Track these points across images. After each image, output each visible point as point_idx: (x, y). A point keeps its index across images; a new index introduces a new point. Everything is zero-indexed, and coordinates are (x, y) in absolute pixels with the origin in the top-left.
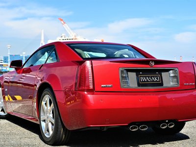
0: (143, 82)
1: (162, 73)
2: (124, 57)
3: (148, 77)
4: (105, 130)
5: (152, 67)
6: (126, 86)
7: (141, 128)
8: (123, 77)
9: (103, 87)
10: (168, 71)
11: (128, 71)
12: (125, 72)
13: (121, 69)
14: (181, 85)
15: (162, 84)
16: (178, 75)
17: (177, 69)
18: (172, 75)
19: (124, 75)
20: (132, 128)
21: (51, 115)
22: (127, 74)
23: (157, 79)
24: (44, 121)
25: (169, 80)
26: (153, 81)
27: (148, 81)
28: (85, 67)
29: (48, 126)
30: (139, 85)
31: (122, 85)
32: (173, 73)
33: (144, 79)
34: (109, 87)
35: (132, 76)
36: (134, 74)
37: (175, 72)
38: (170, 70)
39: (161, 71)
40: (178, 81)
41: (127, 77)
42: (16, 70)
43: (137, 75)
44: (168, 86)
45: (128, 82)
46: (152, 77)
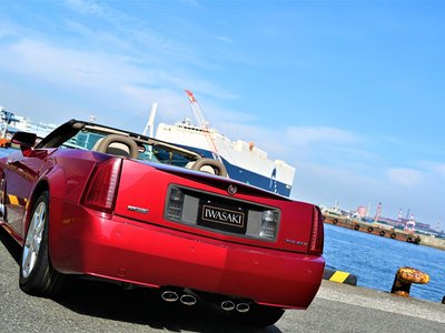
0: (208, 217)
1: (250, 212)
3: (221, 212)
5: (231, 196)
6: (174, 218)
7: (184, 299)
8: (172, 201)
9: (130, 210)
10: (262, 209)
11: (185, 192)
12: (179, 192)
13: (171, 186)
14: (280, 239)
15: (243, 231)
16: (279, 221)
17: (278, 210)
18: (268, 219)
19: (176, 199)
20: (166, 296)
21: (39, 240)
22: (182, 197)
23: (237, 219)
24: (29, 246)
25: (260, 226)
26: (229, 221)
27: (218, 219)
28: (111, 167)
29: (30, 256)
30: (200, 221)
31: (167, 214)
32: (270, 216)
33: (212, 214)
34: (141, 212)
35: (191, 204)
36: (198, 200)
37: (275, 215)
38: (268, 209)
39: (247, 207)
40: (275, 232)
41: (180, 203)
42: (23, 148)
43: (201, 204)
44: (255, 236)
45: (179, 213)
46: (228, 213)
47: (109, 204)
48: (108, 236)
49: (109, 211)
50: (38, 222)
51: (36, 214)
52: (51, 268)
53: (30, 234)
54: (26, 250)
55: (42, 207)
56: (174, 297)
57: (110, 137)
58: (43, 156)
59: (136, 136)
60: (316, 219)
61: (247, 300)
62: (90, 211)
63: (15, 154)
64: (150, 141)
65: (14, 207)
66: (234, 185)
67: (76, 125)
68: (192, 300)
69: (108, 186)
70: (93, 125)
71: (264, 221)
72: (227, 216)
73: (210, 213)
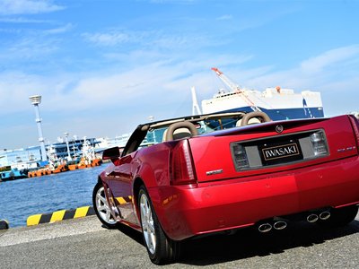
0: (270, 157)
1: (300, 140)
3: (278, 149)
4: (232, 233)
5: (280, 134)
6: (244, 168)
8: (237, 156)
9: (209, 175)
10: (309, 135)
11: (244, 145)
12: (240, 147)
13: (232, 145)
14: (331, 152)
15: (301, 156)
16: (325, 138)
17: (322, 130)
18: (316, 140)
19: (240, 153)
20: (261, 229)
21: (152, 222)
22: (244, 150)
23: (292, 149)
24: (146, 230)
25: (312, 148)
26: (286, 154)
27: (278, 155)
28: (182, 149)
29: (150, 237)
30: (264, 163)
31: (237, 167)
32: (317, 137)
33: (271, 154)
34: (218, 173)
35: (253, 152)
36: (256, 148)
37: (320, 135)
38: (313, 133)
39: (296, 138)
40: (326, 148)
41: (244, 155)
42: (113, 161)
43: (260, 149)
44: (311, 157)
45: (246, 162)
46: (283, 148)
47: (191, 177)
48: (201, 200)
49: (193, 182)
50: (146, 211)
51: (142, 205)
52: (169, 240)
53: (143, 221)
54: (146, 234)
55: (144, 198)
56: (268, 227)
57: (172, 127)
58: (129, 160)
59: (190, 118)
60: (355, 125)
61: (326, 209)
62: (180, 187)
63: (109, 167)
64: (202, 118)
65: (124, 206)
66: (279, 124)
67: (143, 128)
68: (284, 224)
69: (185, 164)
70: (155, 123)
71: (314, 143)
72: (283, 150)
73: (269, 153)
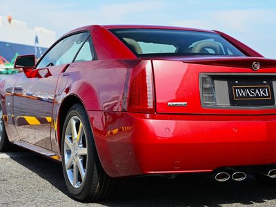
0: (239, 97)
1: (273, 83)
2: (208, 54)
3: (249, 89)
4: (173, 177)
6: (210, 104)
7: (235, 177)
8: (204, 89)
9: (170, 106)
11: (214, 78)
12: (209, 80)
13: (202, 75)
15: (272, 102)
19: (208, 86)
20: (218, 177)
22: (213, 83)
23: (265, 92)
26: (257, 96)
27: (248, 96)
30: (233, 102)
31: (204, 102)
33: (242, 93)
35: (222, 87)
36: (225, 83)
39: (271, 79)
41: (211, 90)
43: (230, 86)
45: (213, 99)
46: (255, 88)
47: (150, 105)
49: (152, 112)
68: (243, 176)
72: (255, 91)
73: (240, 93)
